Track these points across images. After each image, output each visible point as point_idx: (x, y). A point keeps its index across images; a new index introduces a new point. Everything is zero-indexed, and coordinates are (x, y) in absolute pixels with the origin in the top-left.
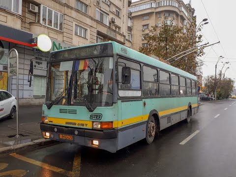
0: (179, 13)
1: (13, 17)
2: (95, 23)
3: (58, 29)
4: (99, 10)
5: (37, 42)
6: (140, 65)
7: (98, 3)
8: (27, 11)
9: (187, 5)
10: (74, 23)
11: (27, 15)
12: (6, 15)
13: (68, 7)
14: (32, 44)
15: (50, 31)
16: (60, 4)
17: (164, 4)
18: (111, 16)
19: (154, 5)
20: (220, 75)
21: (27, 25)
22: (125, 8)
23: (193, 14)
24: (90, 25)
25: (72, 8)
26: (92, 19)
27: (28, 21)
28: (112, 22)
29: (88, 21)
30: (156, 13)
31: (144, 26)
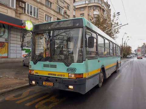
0: (101, 7)
1: (11, 10)
2: (56, 13)
3: (36, 17)
4: (58, 6)
5: (25, 25)
6: (96, 34)
7: (58, 2)
8: (18, 6)
9: (106, 3)
10: (45, 13)
11: (18, 9)
12: (7, 9)
13: (41, 4)
14: (22, 26)
15: (31, 18)
16: (37, 2)
17: (93, 2)
18: (65, 9)
19: (87, 2)
20: (125, 43)
21: (18, 15)
22: (72, 4)
23: (109, 8)
24: (53, 14)
25: (43, 5)
26: (54, 11)
27: (19, 12)
28: (65, 13)
29: (52, 12)
30: (88, 7)
31: (81, 14)
